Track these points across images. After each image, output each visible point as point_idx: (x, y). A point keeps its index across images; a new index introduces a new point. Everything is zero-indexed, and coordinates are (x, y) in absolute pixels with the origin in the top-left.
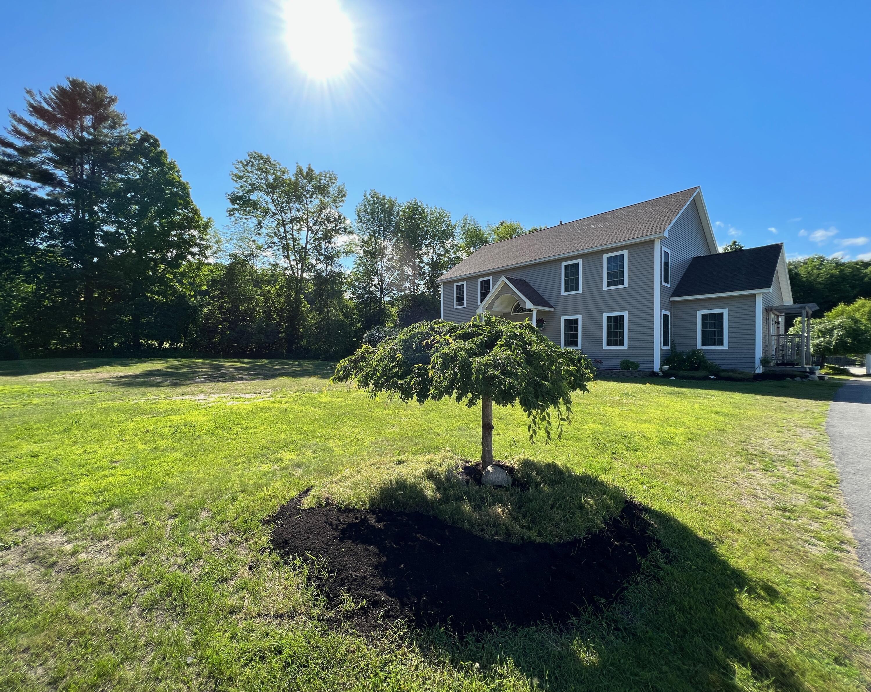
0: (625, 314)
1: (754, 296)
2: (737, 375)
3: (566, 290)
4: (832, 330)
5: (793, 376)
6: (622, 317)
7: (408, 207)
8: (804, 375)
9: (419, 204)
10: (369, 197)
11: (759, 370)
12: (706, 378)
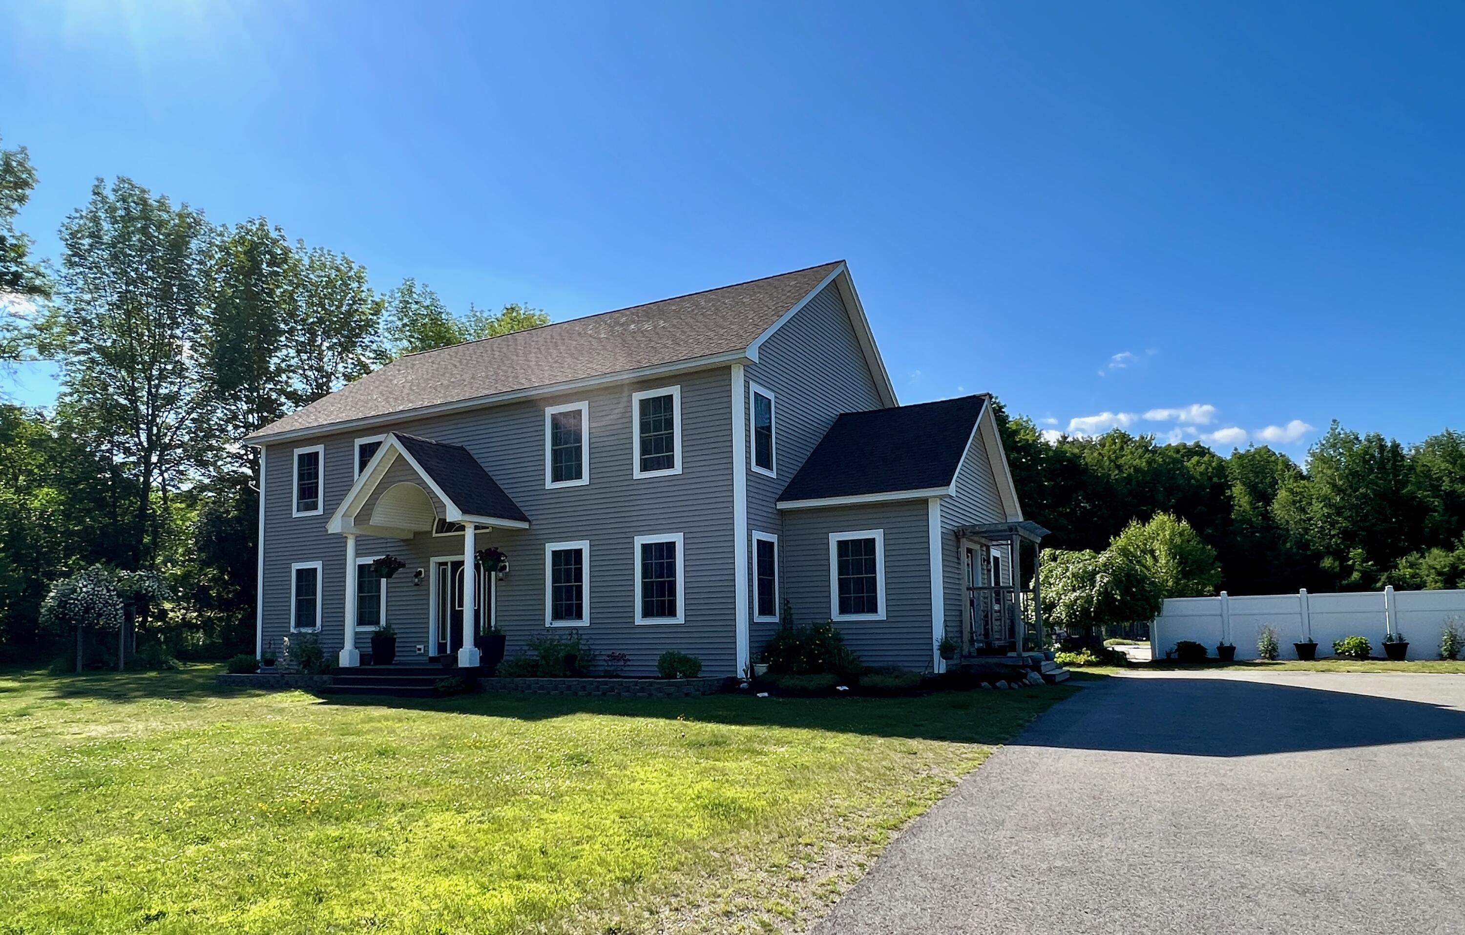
0: (677, 538)
1: (924, 502)
2: (890, 681)
3: (556, 478)
4: (1094, 573)
5: (993, 678)
6: (671, 546)
7: (241, 241)
8: (1015, 674)
9: (274, 234)
10: (112, 198)
11: (940, 666)
12: (829, 692)
